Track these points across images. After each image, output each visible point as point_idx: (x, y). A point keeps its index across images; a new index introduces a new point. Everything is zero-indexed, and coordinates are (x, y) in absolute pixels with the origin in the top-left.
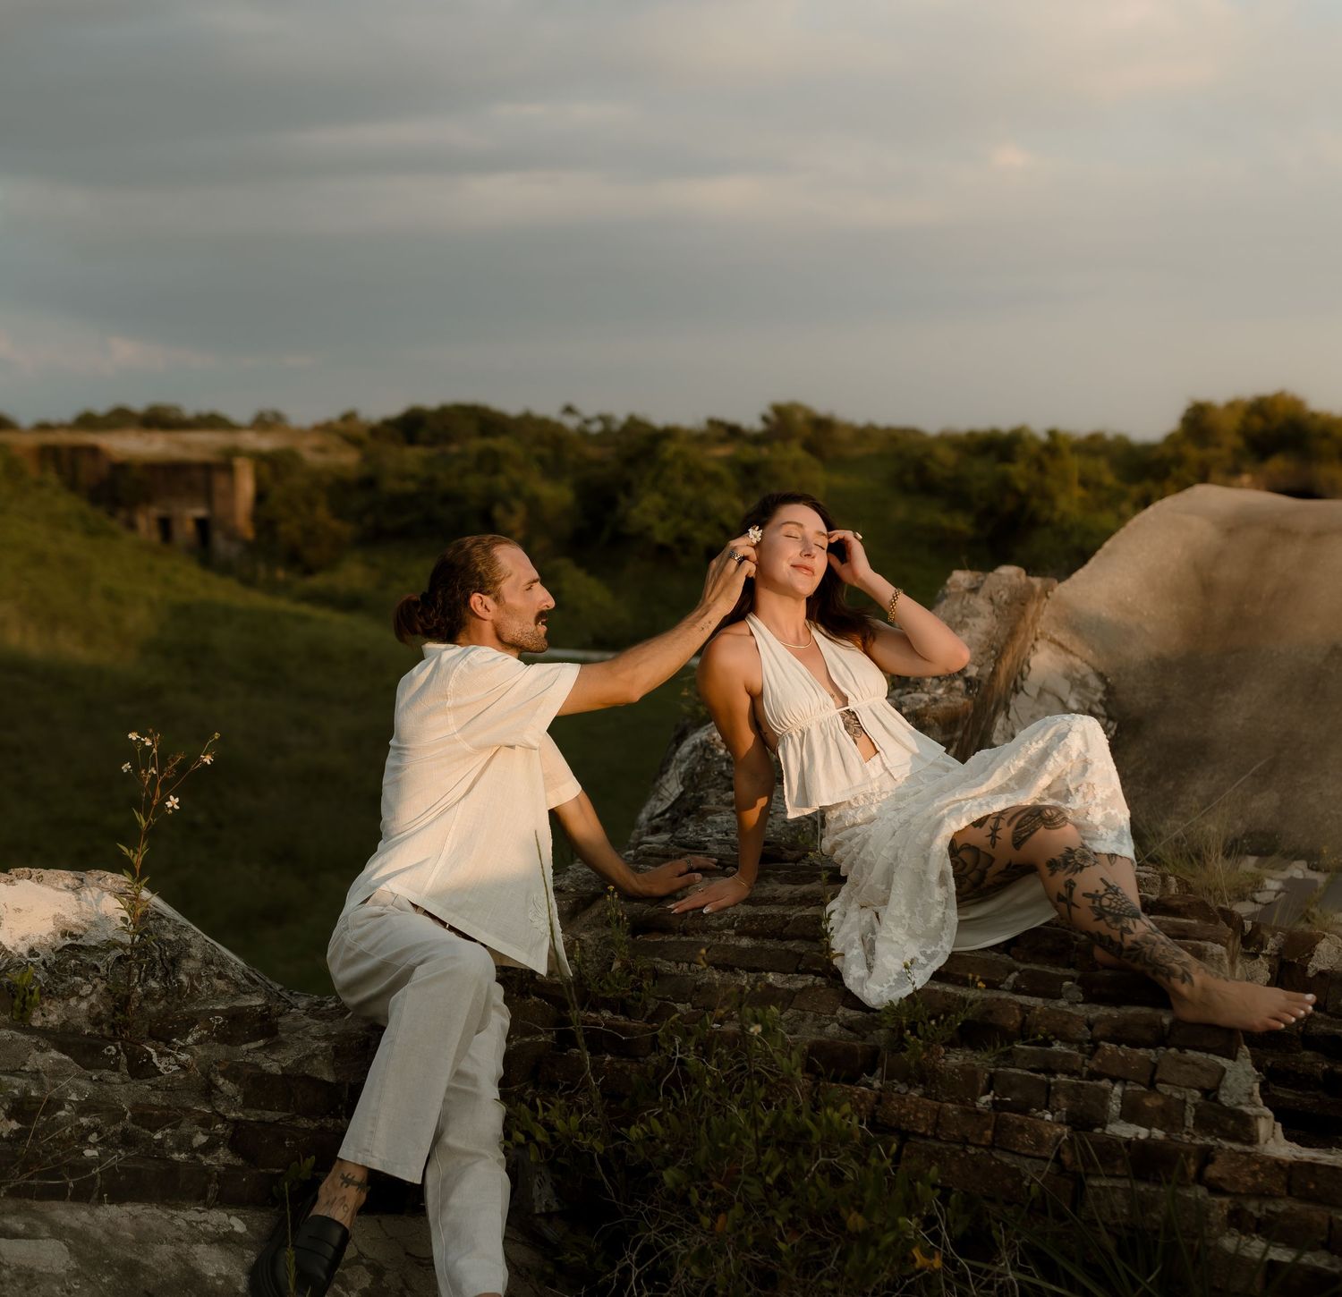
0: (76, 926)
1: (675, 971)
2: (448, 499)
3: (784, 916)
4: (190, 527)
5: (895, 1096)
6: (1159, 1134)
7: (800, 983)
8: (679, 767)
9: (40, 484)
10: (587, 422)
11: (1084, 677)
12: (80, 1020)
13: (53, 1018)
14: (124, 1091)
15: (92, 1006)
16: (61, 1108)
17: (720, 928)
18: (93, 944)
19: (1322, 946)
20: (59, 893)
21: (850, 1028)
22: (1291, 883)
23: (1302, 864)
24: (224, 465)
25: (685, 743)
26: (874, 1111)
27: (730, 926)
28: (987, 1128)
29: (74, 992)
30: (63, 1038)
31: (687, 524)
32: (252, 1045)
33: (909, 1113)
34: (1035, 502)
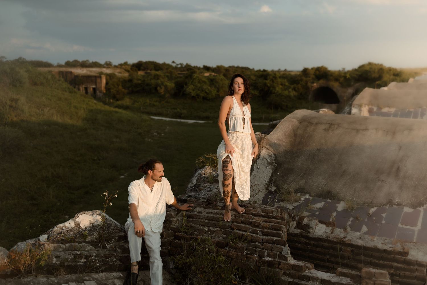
0: (93, 222)
1: (194, 226)
2: (148, 85)
3: (213, 216)
4: (92, 89)
5: (230, 251)
6: (272, 259)
7: (215, 229)
8: (196, 178)
9: (59, 80)
10: (177, 65)
11: (271, 155)
12: (94, 239)
13: (89, 239)
14: (102, 252)
15: (96, 237)
16: (92, 256)
17: (202, 218)
18: (96, 225)
19: (305, 219)
20: (90, 216)
21: (224, 238)
22: (306, 199)
23: (308, 195)
24: (99, 76)
25: (197, 173)
26: (227, 254)
27: (204, 218)
28: (245, 257)
29: (93, 234)
30: (91, 243)
31: (199, 92)
32: (122, 242)
33: (233, 255)
34: (271, 88)
